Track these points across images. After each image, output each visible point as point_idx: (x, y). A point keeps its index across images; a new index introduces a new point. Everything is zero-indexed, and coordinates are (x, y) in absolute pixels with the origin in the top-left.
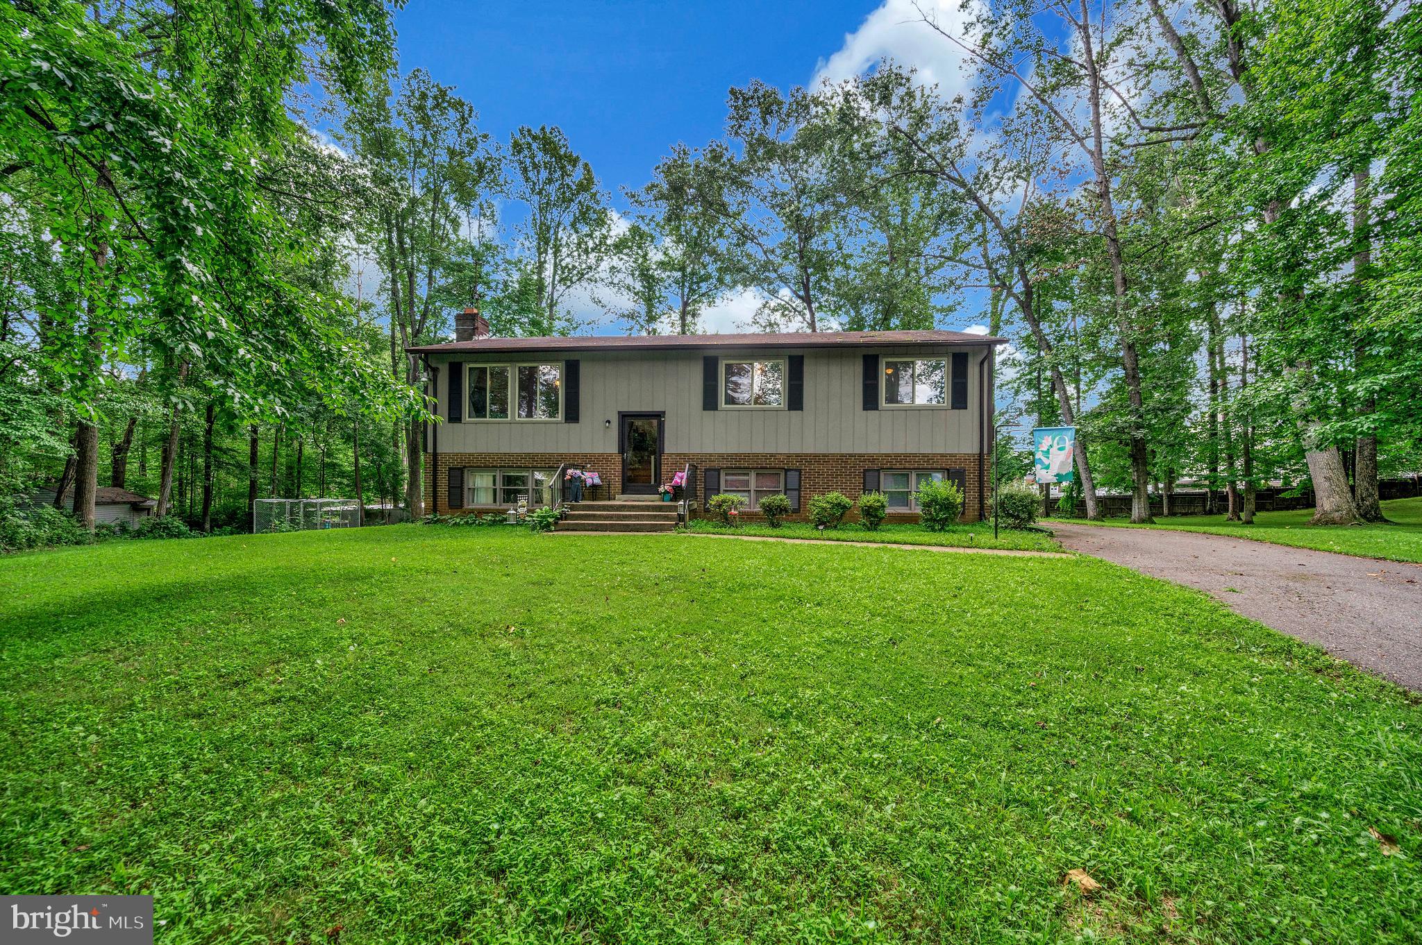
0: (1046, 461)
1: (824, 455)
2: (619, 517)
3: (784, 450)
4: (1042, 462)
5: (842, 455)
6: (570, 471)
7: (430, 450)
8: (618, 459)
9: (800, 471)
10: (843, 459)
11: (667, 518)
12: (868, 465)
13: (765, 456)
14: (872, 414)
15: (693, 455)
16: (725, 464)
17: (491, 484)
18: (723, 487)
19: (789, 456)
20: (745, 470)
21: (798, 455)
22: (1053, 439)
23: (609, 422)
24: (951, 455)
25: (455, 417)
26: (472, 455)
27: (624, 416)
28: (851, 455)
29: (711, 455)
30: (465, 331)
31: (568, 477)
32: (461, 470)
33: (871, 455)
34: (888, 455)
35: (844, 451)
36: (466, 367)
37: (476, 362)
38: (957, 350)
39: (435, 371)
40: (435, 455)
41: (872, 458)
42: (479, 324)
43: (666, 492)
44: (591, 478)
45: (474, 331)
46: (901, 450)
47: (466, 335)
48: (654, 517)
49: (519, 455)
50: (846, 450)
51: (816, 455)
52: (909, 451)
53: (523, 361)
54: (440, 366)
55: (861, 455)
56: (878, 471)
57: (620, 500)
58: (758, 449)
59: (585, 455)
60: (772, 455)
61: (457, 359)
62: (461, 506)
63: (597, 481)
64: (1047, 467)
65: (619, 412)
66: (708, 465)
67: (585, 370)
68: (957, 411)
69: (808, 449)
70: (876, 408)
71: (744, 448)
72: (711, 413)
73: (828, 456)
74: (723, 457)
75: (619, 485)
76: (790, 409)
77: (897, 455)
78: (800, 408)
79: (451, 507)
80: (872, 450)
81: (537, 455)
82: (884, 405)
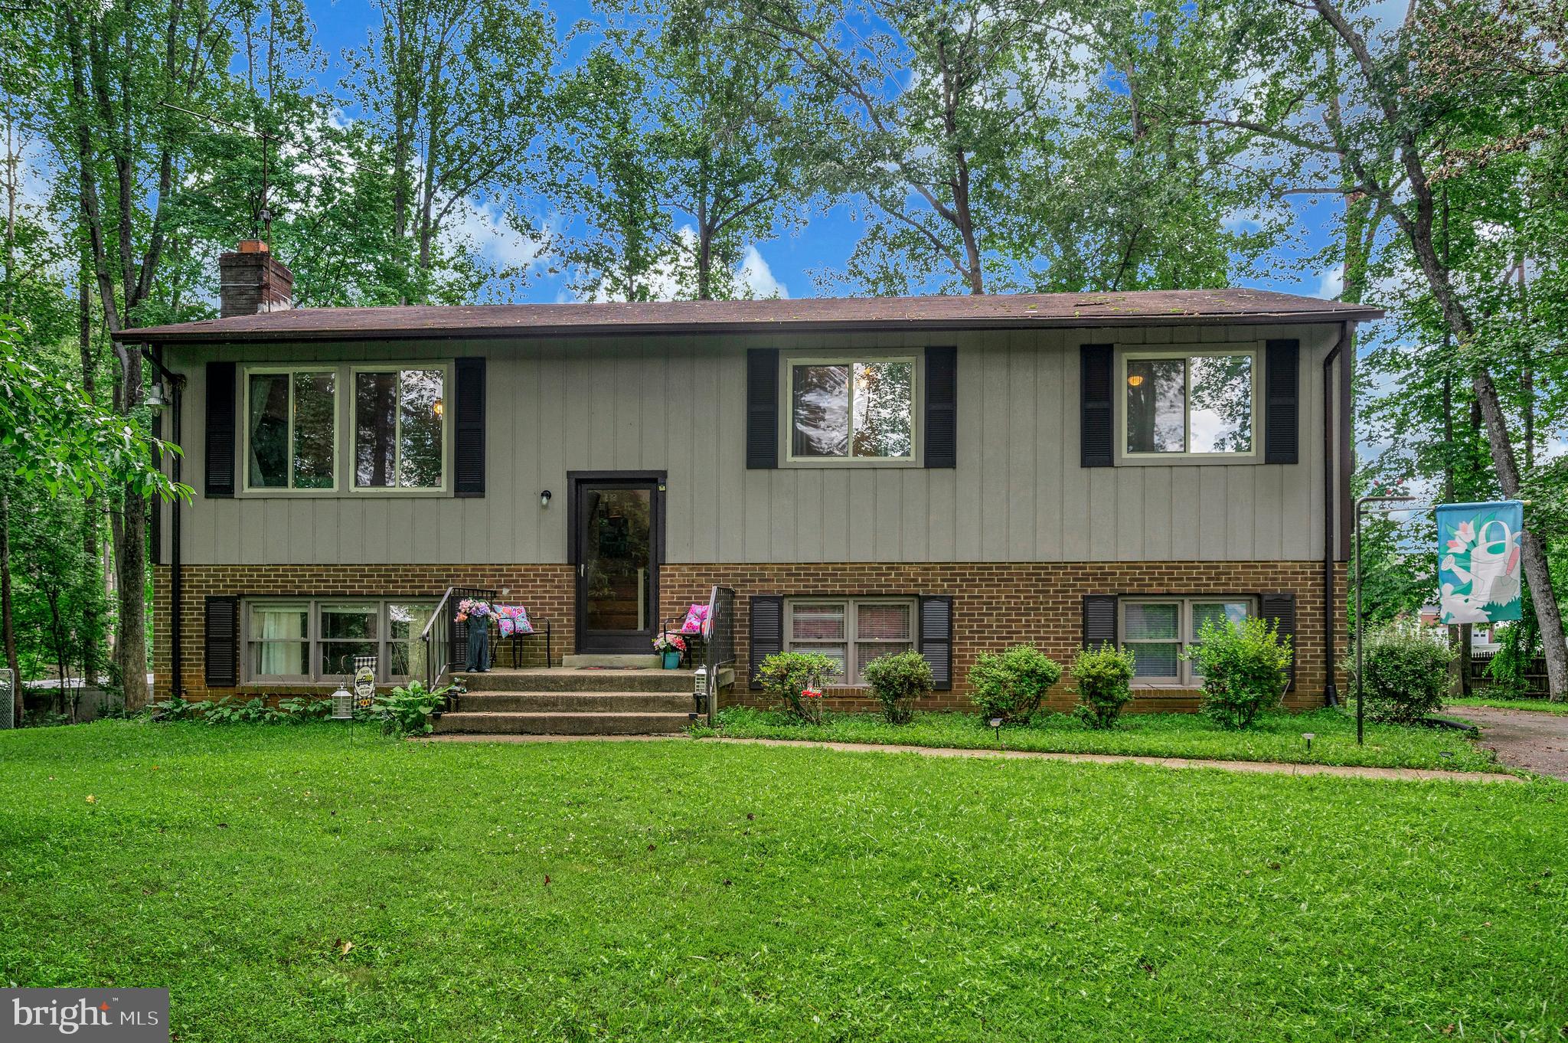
0: (1464, 577)
1: (1001, 566)
2: (570, 705)
3: (913, 553)
4: (1451, 577)
5: (1039, 566)
6: (465, 604)
7: (166, 558)
8: (567, 577)
9: (950, 601)
10: (1040, 573)
11: (671, 705)
12: (1093, 587)
13: (876, 567)
14: (1099, 475)
15: (727, 566)
16: (793, 586)
17: (296, 634)
18: (789, 635)
19: (927, 567)
20: (834, 599)
21: (945, 566)
23: (547, 494)
24: (1266, 564)
25: (219, 486)
26: (254, 568)
27: (579, 482)
28: (1057, 565)
29: (763, 566)
30: (241, 292)
31: (461, 617)
32: (233, 602)
33: (1099, 566)
34: (1133, 565)
35: (1041, 557)
36: (245, 373)
37: (266, 362)
38: (1275, 334)
39: (177, 383)
40: (177, 568)
41: (1100, 572)
42: (270, 277)
43: (670, 649)
44: (510, 618)
45: (261, 292)
46: (1160, 555)
47: (243, 301)
48: (645, 703)
49: (358, 568)
50: (1047, 552)
51: (984, 566)
52: (1178, 556)
53: (366, 360)
54: (187, 371)
55: (1077, 566)
56: (1114, 599)
57: (572, 667)
58: (863, 554)
59: (497, 568)
60: (891, 566)
61: (225, 355)
62: (233, 681)
63: (523, 625)
64: (1467, 590)
65: (569, 474)
66: (758, 588)
67: (498, 381)
68: (1276, 468)
69: (969, 552)
70: (1109, 463)
71: (835, 554)
72: (762, 474)
73: (1009, 568)
74: (789, 570)
75: (569, 633)
76: (929, 464)
77: (1153, 566)
78: (951, 464)
79: (212, 682)
80: (1100, 552)
81: (395, 568)
82: (1126, 455)
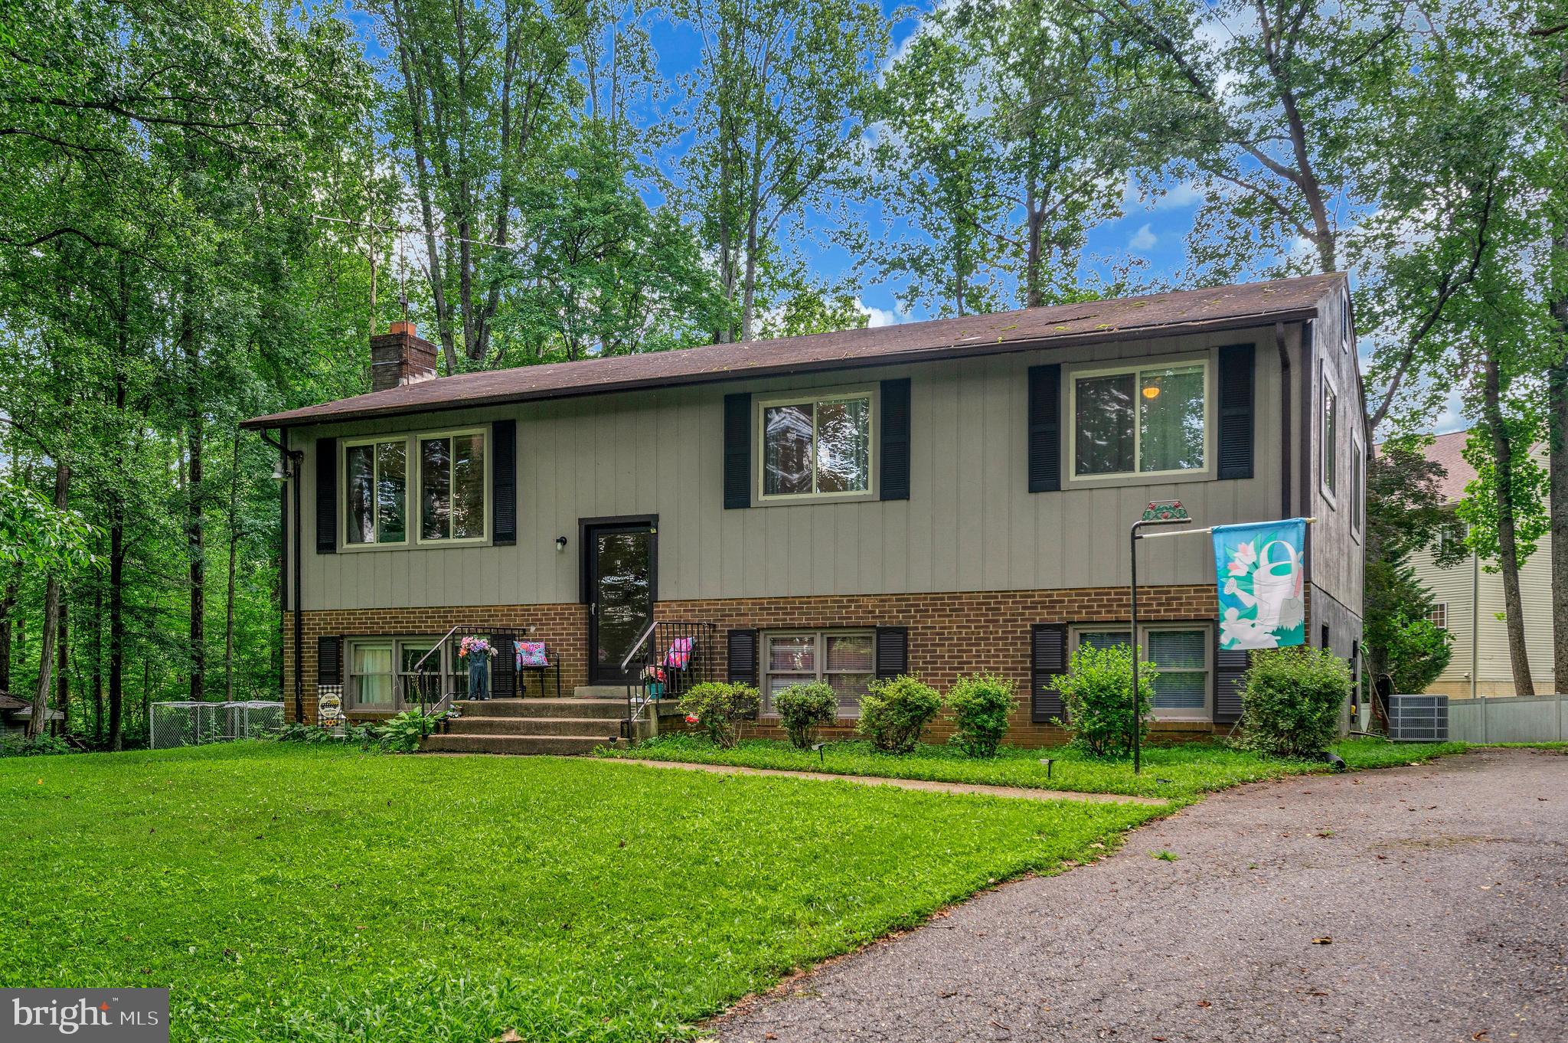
0: (1247, 600)
1: (954, 596)
3: (871, 585)
5: (989, 595)
6: (466, 641)
7: (291, 606)
8: (580, 615)
9: (903, 631)
10: (991, 602)
12: (1042, 616)
13: (838, 600)
14: (1047, 499)
15: (709, 602)
16: (765, 620)
18: (762, 667)
19: (883, 599)
20: (802, 632)
21: (900, 597)
22: (1258, 549)
23: (563, 541)
25: (326, 543)
26: (351, 612)
27: (588, 529)
28: (1007, 594)
29: (739, 601)
30: (387, 368)
31: (463, 652)
32: (338, 641)
33: (1046, 593)
34: (1081, 592)
35: (991, 585)
36: (343, 446)
37: (358, 435)
38: (1231, 338)
39: (297, 456)
40: (298, 613)
41: (1050, 599)
42: (411, 355)
43: (651, 680)
44: (530, 652)
45: (403, 367)
47: (388, 377)
48: (585, 729)
49: (424, 610)
50: (996, 582)
51: (936, 597)
52: (1127, 580)
53: (431, 426)
54: (304, 449)
55: (1026, 594)
56: (1062, 628)
57: (579, 696)
58: (826, 586)
59: (526, 608)
60: (852, 598)
61: (329, 432)
63: (539, 658)
64: (1251, 614)
65: (581, 521)
66: (735, 622)
67: (527, 439)
68: (1229, 484)
69: (921, 582)
70: (1057, 487)
71: (799, 588)
72: (740, 511)
73: (960, 598)
74: (761, 604)
75: (582, 666)
76: (884, 498)
77: (1101, 592)
78: (905, 495)
80: (1050, 579)
82: (1073, 477)
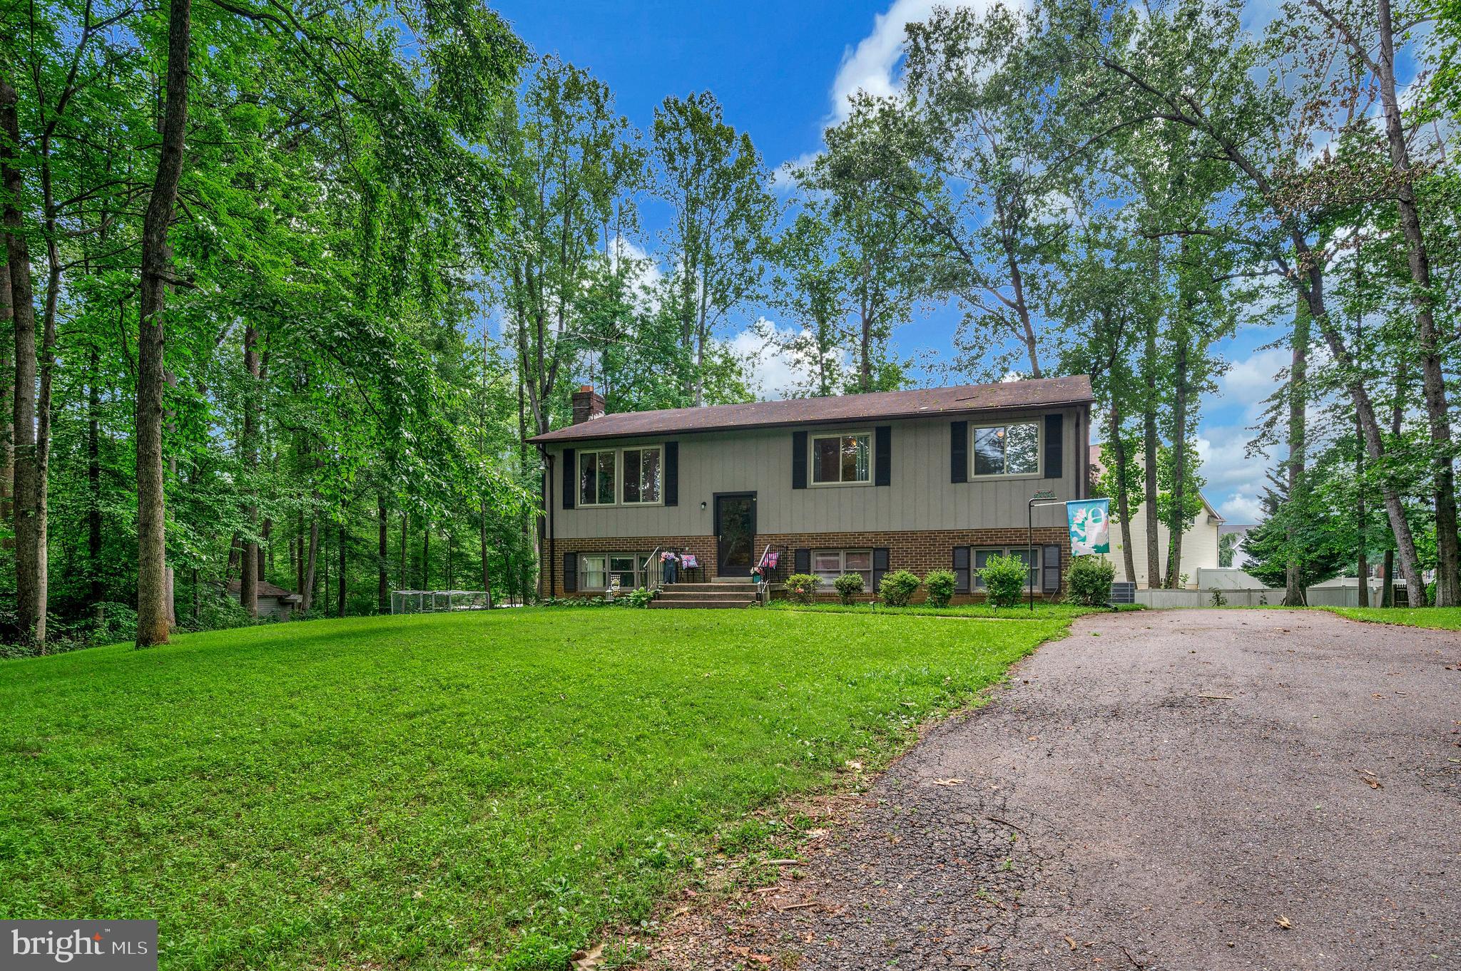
0: (1082, 534)
1: (913, 533)
2: (705, 597)
3: (871, 527)
4: (1076, 534)
5: (931, 532)
6: (664, 554)
7: (548, 536)
8: (713, 541)
9: (887, 550)
10: (932, 536)
11: (746, 597)
12: (958, 542)
13: (853, 534)
14: (961, 487)
15: (784, 535)
16: (814, 544)
17: (601, 569)
18: (813, 568)
19: (877, 534)
20: (834, 551)
21: (886, 533)
22: (1087, 512)
23: (704, 504)
24: (1045, 529)
25: (569, 504)
26: (583, 540)
27: (718, 498)
28: (940, 532)
29: (801, 535)
30: (581, 411)
31: (662, 559)
32: (575, 555)
33: (960, 532)
34: (977, 531)
35: (932, 528)
36: (578, 454)
37: (587, 448)
38: (1050, 412)
39: (551, 458)
40: (552, 540)
41: (961, 534)
42: (594, 404)
43: (756, 574)
44: (689, 561)
45: (590, 410)
46: (990, 525)
47: (582, 415)
48: (736, 597)
49: (625, 539)
50: (935, 526)
51: (904, 533)
52: (1000, 526)
53: (628, 445)
54: (555, 454)
55: (949, 532)
56: (968, 548)
57: (717, 581)
58: (847, 528)
59: (683, 538)
60: (860, 534)
61: (570, 446)
62: (575, 590)
63: (693, 563)
64: (1084, 540)
65: (714, 494)
66: (798, 545)
67: (683, 452)
68: (1050, 480)
69: (896, 526)
70: (965, 481)
71: (833, 528)
72: (801, 491)
73: (917, 534)
74: (813, 537)
75: (714, 567)
76: (877, 484)
77: (988, 531)
78: (888, 483)
79: (567, 590)
80: (962, 525)
81: (640, 538)
82: (973, 476)
